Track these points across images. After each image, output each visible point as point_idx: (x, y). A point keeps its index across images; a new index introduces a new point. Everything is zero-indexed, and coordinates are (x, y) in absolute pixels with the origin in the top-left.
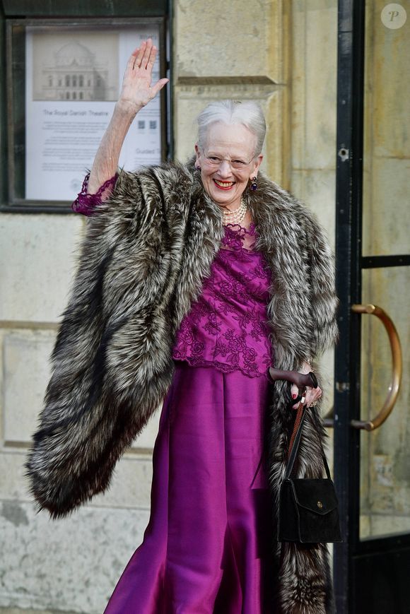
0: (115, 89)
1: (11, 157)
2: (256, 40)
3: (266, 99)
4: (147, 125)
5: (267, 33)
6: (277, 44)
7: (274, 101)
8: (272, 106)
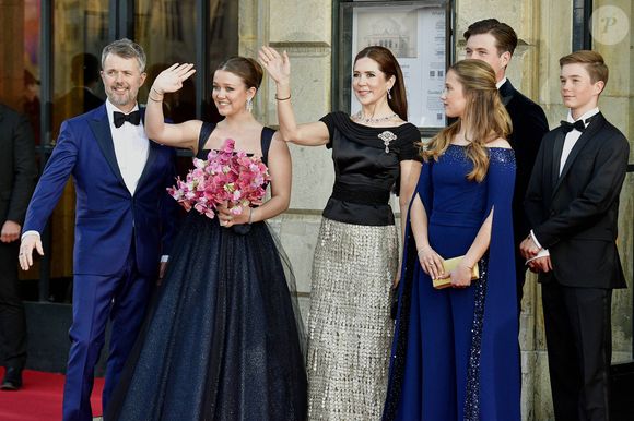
0: (414, 49)
1: (341, 96)
2: (514, 14)
3: (521, 55)
4: (436, 73)
5: (522, 9)
6: (529, 17)
7: (527, 56)
8: (525, 60)
